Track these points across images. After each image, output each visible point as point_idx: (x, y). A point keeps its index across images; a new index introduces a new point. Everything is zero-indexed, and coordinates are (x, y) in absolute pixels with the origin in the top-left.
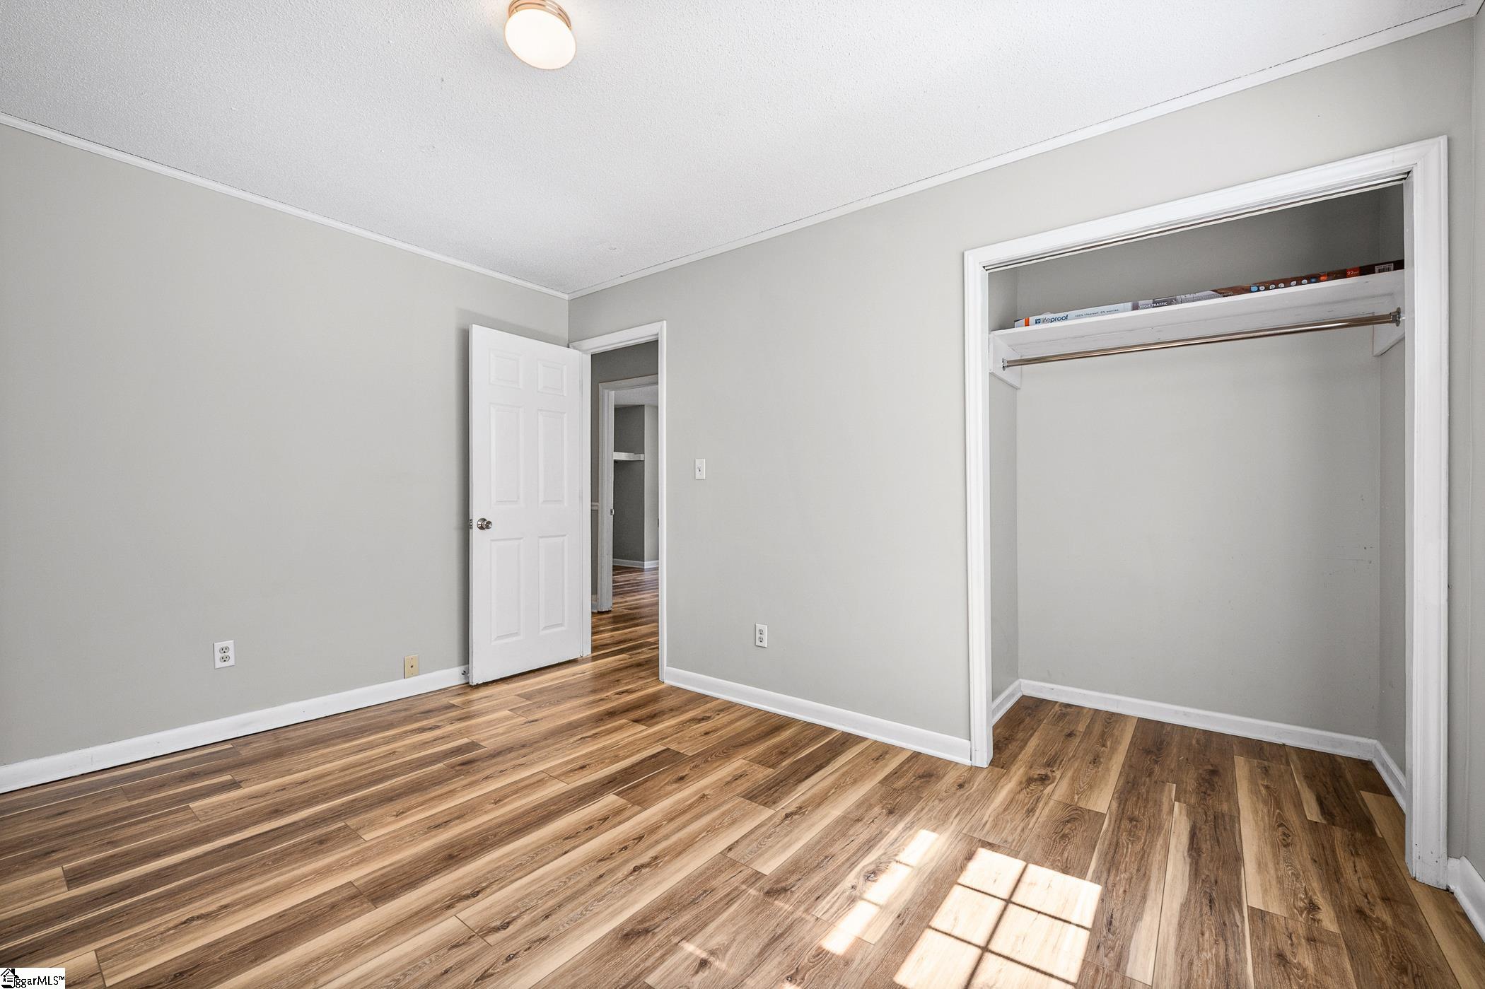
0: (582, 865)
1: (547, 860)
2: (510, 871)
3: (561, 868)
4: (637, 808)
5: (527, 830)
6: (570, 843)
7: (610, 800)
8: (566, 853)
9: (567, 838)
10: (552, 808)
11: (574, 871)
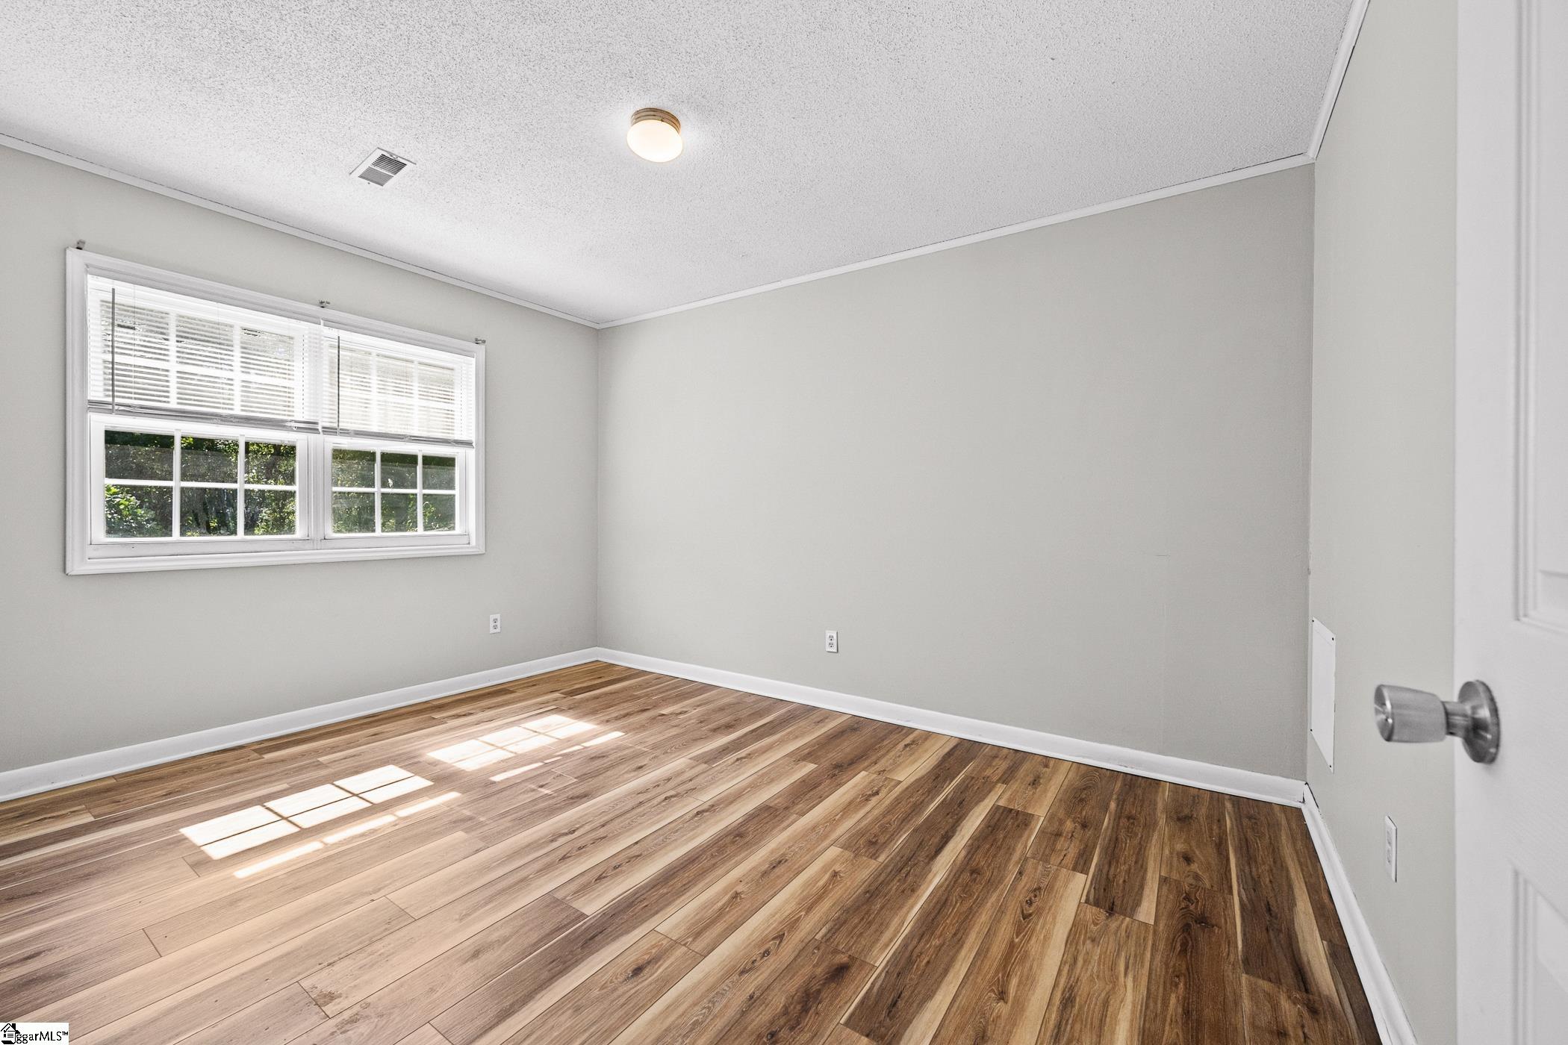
0: (619, 834)
1: (652, 837)
2: (681, 828)
3: (639, 831)
4: (559, 895)
5: (682, 863)
6: (635, 851)
7: (592, 906)
8: (636, 843)
9: (638, 856)
10: (665, 891)
11: (628, 828)
